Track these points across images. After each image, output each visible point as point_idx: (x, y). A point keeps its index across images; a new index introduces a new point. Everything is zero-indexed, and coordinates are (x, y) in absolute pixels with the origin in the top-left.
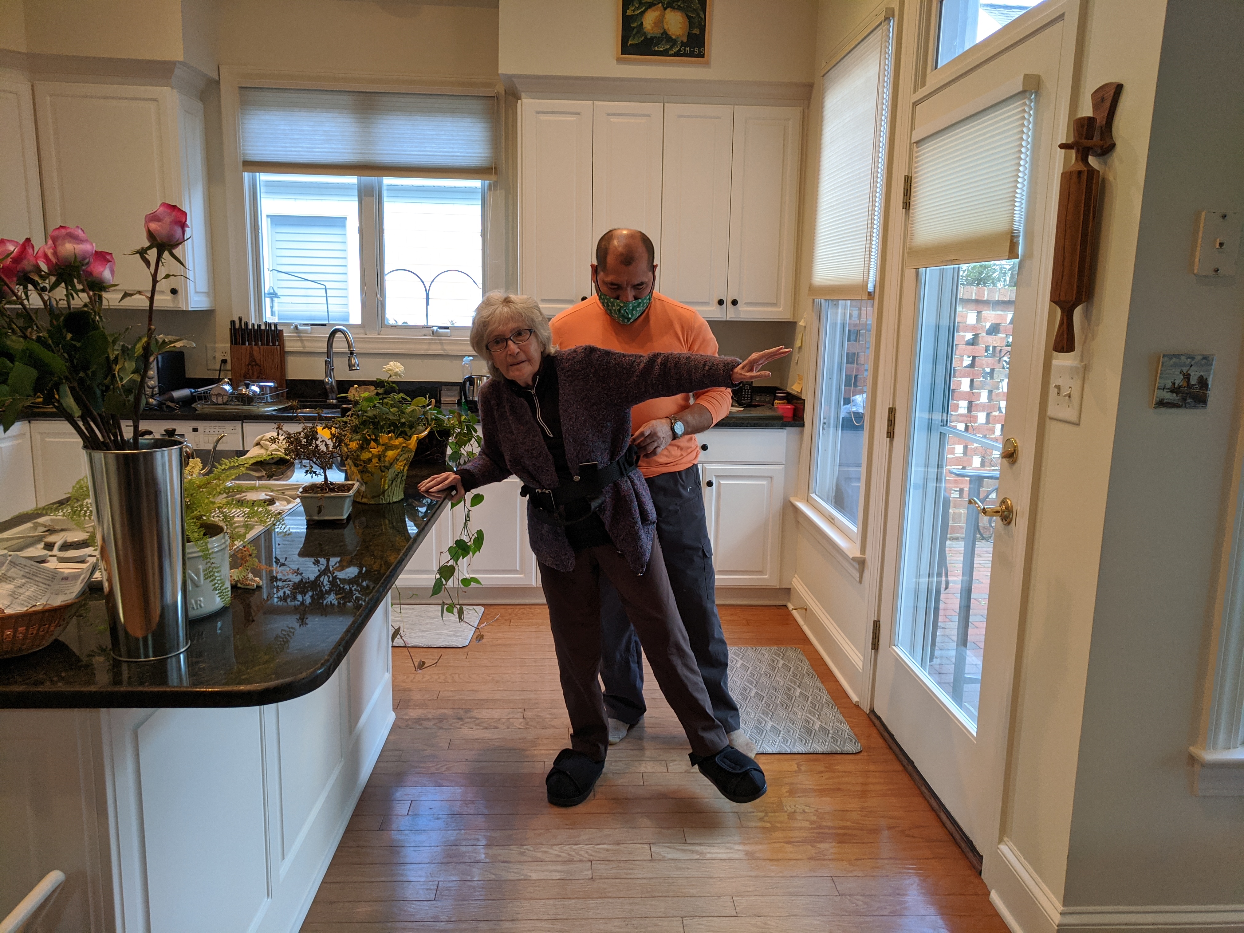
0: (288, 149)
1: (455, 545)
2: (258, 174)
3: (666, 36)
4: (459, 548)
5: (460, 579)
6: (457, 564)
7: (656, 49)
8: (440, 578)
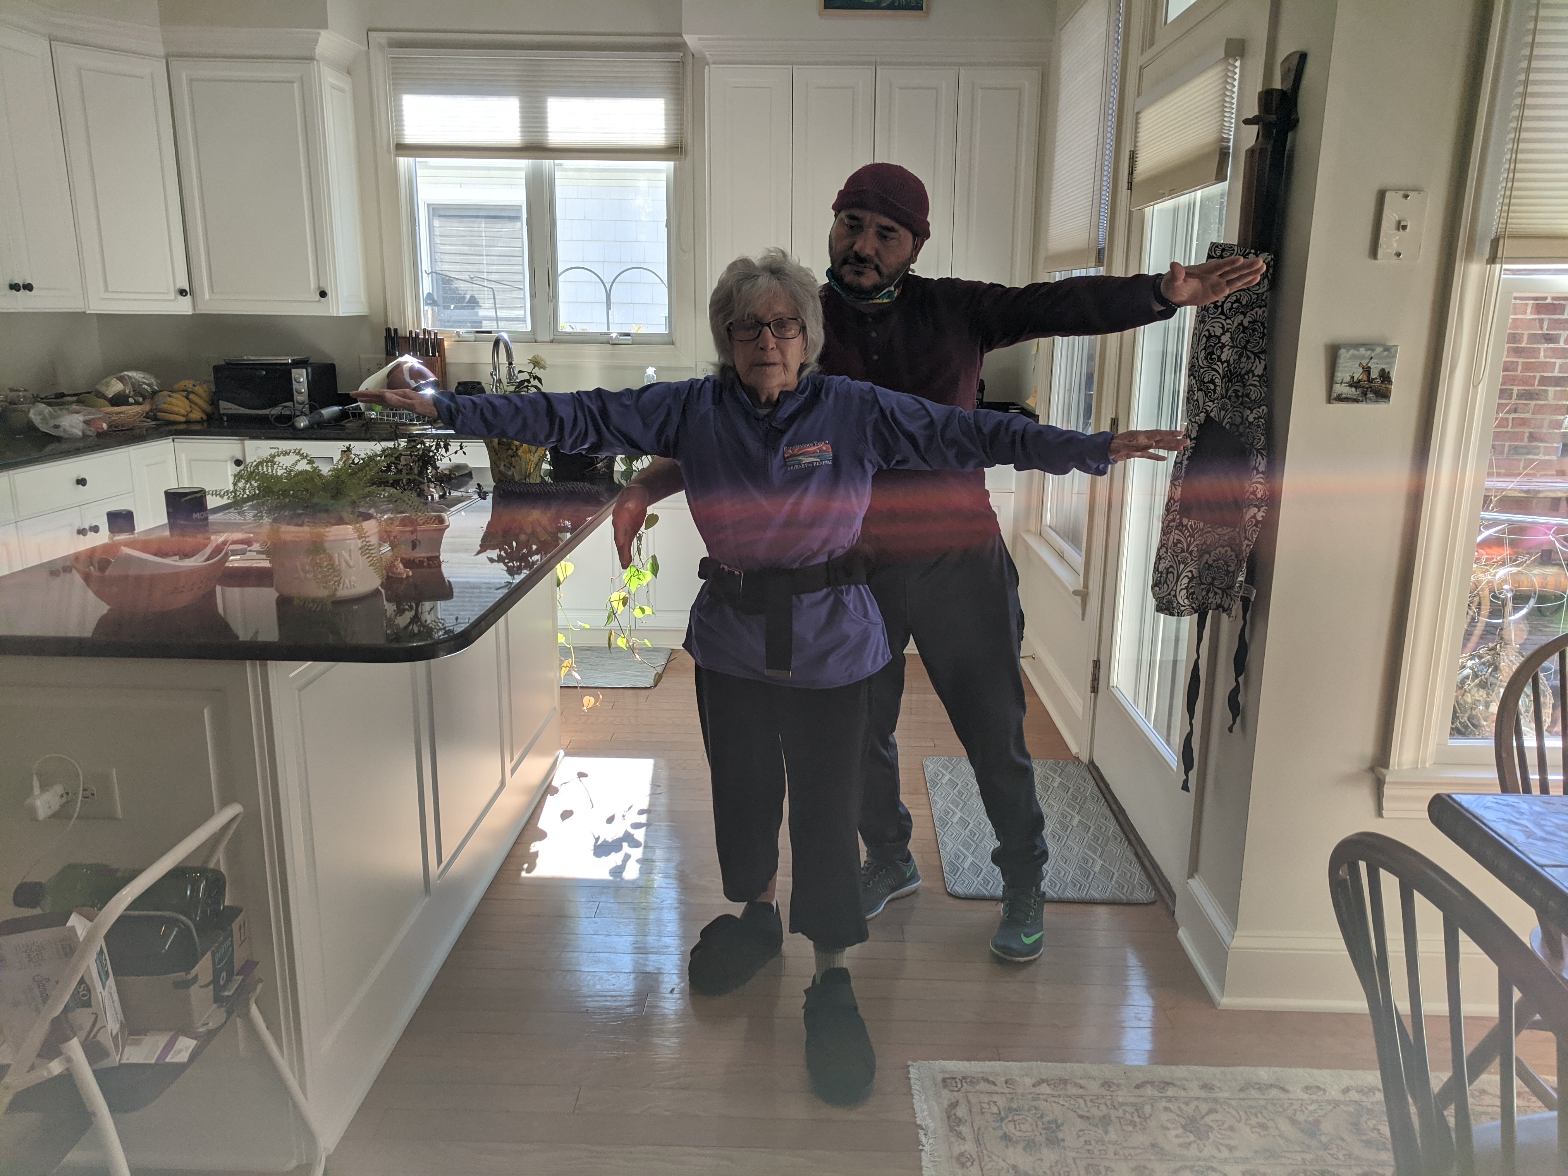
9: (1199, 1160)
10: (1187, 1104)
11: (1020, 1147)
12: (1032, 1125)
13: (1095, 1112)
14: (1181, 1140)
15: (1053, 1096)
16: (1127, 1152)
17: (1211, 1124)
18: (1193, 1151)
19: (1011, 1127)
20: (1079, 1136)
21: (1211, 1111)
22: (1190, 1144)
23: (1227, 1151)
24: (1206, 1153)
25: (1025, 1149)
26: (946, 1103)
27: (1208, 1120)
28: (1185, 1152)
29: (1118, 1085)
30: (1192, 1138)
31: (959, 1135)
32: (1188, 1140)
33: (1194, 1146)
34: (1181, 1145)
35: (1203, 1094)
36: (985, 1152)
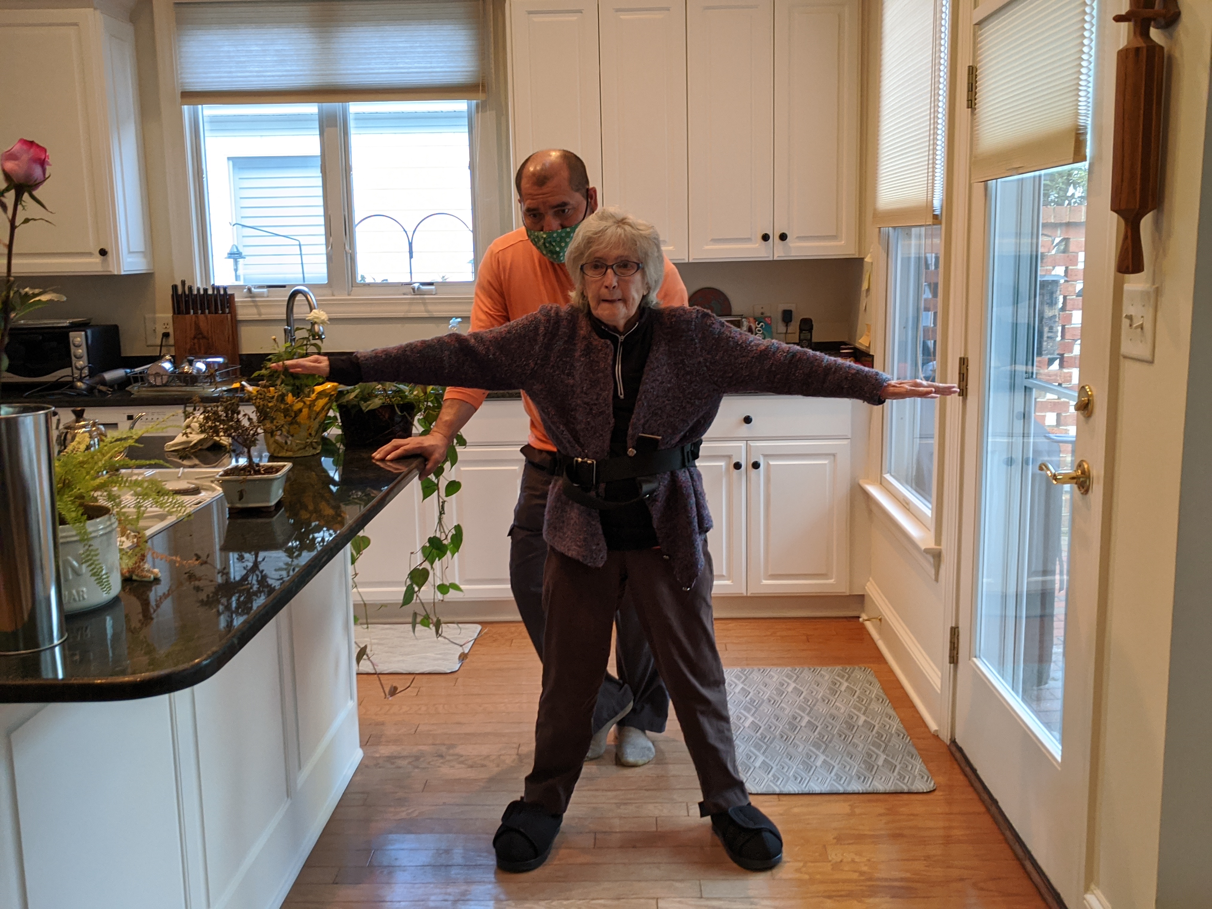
0: (234, 74)
1: (428, 545)
2: (200, 106)
4: (433, 548)
5: (436, 585)
6: (432, 567)
8: (411, 585)
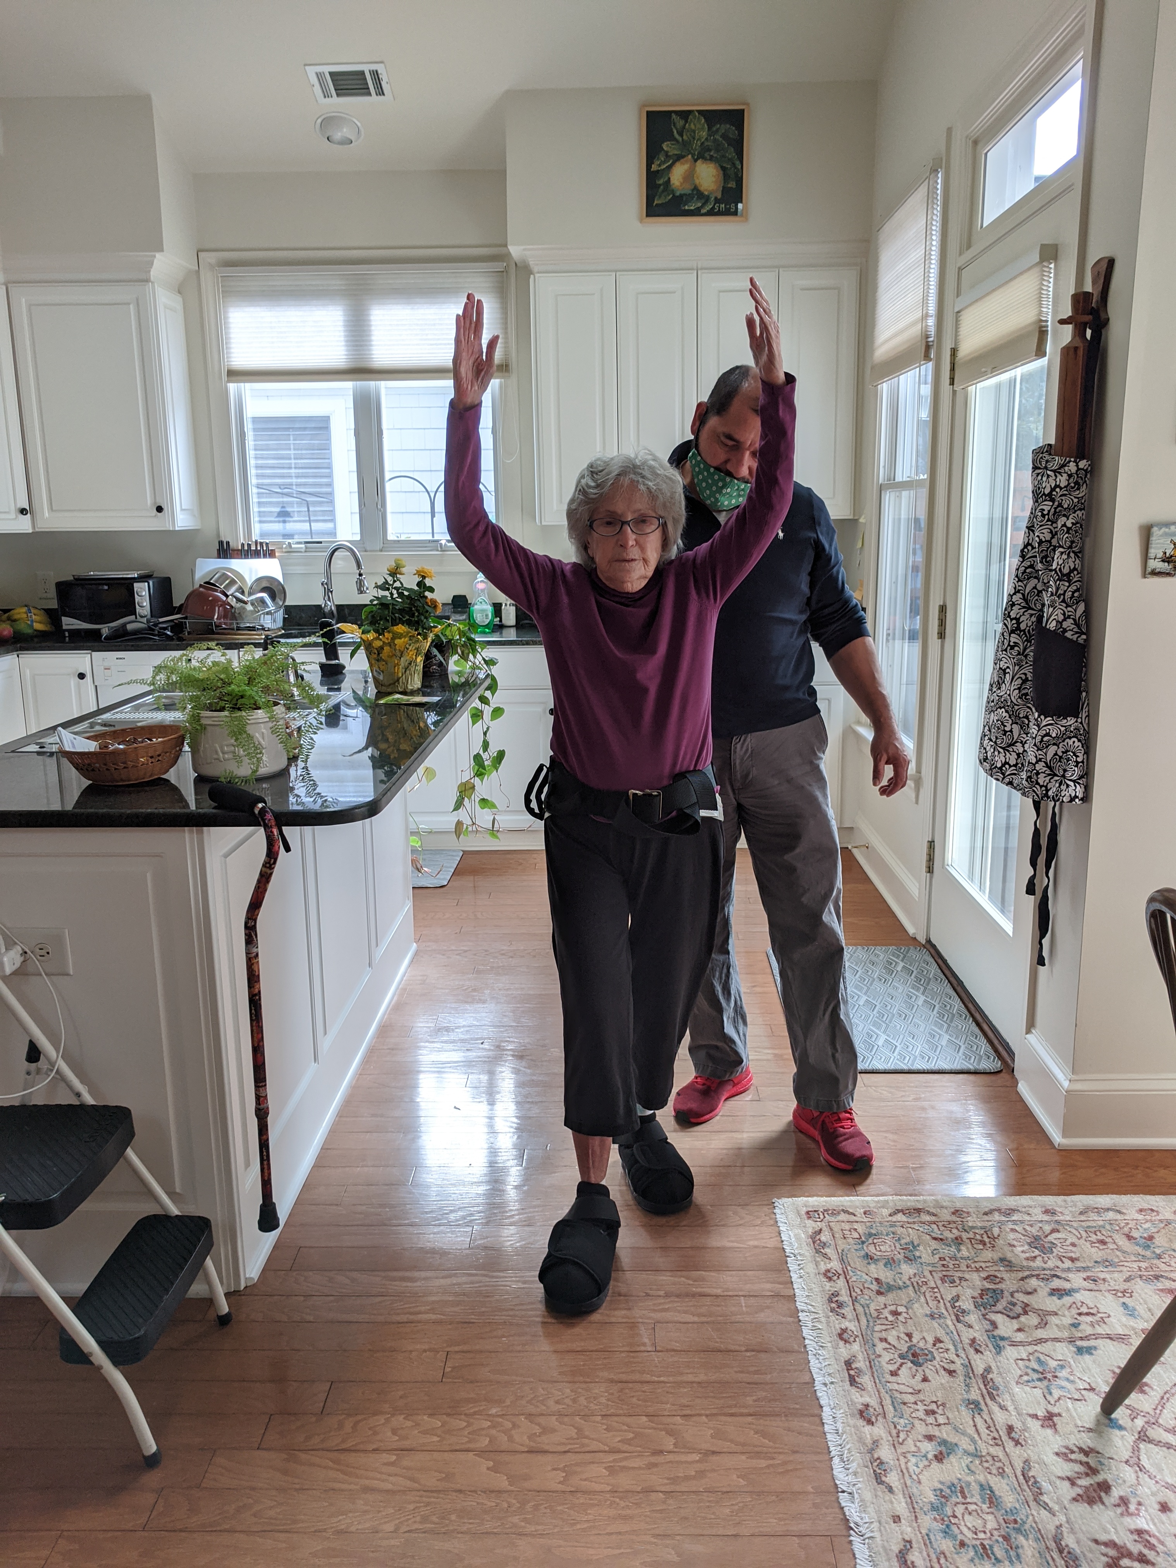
3: (697, 193)
7: (686, 208)
9: (1044, 1269)
10: (1031, 1226)
11: (881, 1264)
12: (890, 1246)
13: (947, 1234)
14: (1027, 1255)
15: (908, 1223)
16: (978, 1265)
17: (1055, 1242)
18: (1038, 1263)
19: (872, 1248)
20: (933, 1254)
21: (1053, 1231)
22: (1035, 1257)
23: (1070, 1262)
24: (1050, 1264)
25: (885, 1265)
26: (810, 1231)
27: (1050, 1238)
28: (1031, 1264)
29: (968, 1213)
30: (1037, 1252)
31: (825, 1255)
32: (1033, 1255)
33: (1039, 1258)
34: (1027, 1259)
35: (1046, 1218)
36: (849, 1268)
